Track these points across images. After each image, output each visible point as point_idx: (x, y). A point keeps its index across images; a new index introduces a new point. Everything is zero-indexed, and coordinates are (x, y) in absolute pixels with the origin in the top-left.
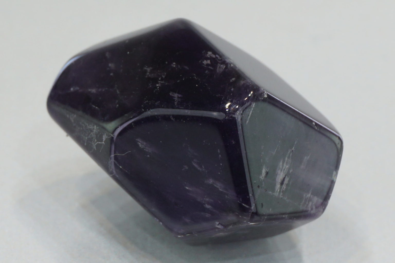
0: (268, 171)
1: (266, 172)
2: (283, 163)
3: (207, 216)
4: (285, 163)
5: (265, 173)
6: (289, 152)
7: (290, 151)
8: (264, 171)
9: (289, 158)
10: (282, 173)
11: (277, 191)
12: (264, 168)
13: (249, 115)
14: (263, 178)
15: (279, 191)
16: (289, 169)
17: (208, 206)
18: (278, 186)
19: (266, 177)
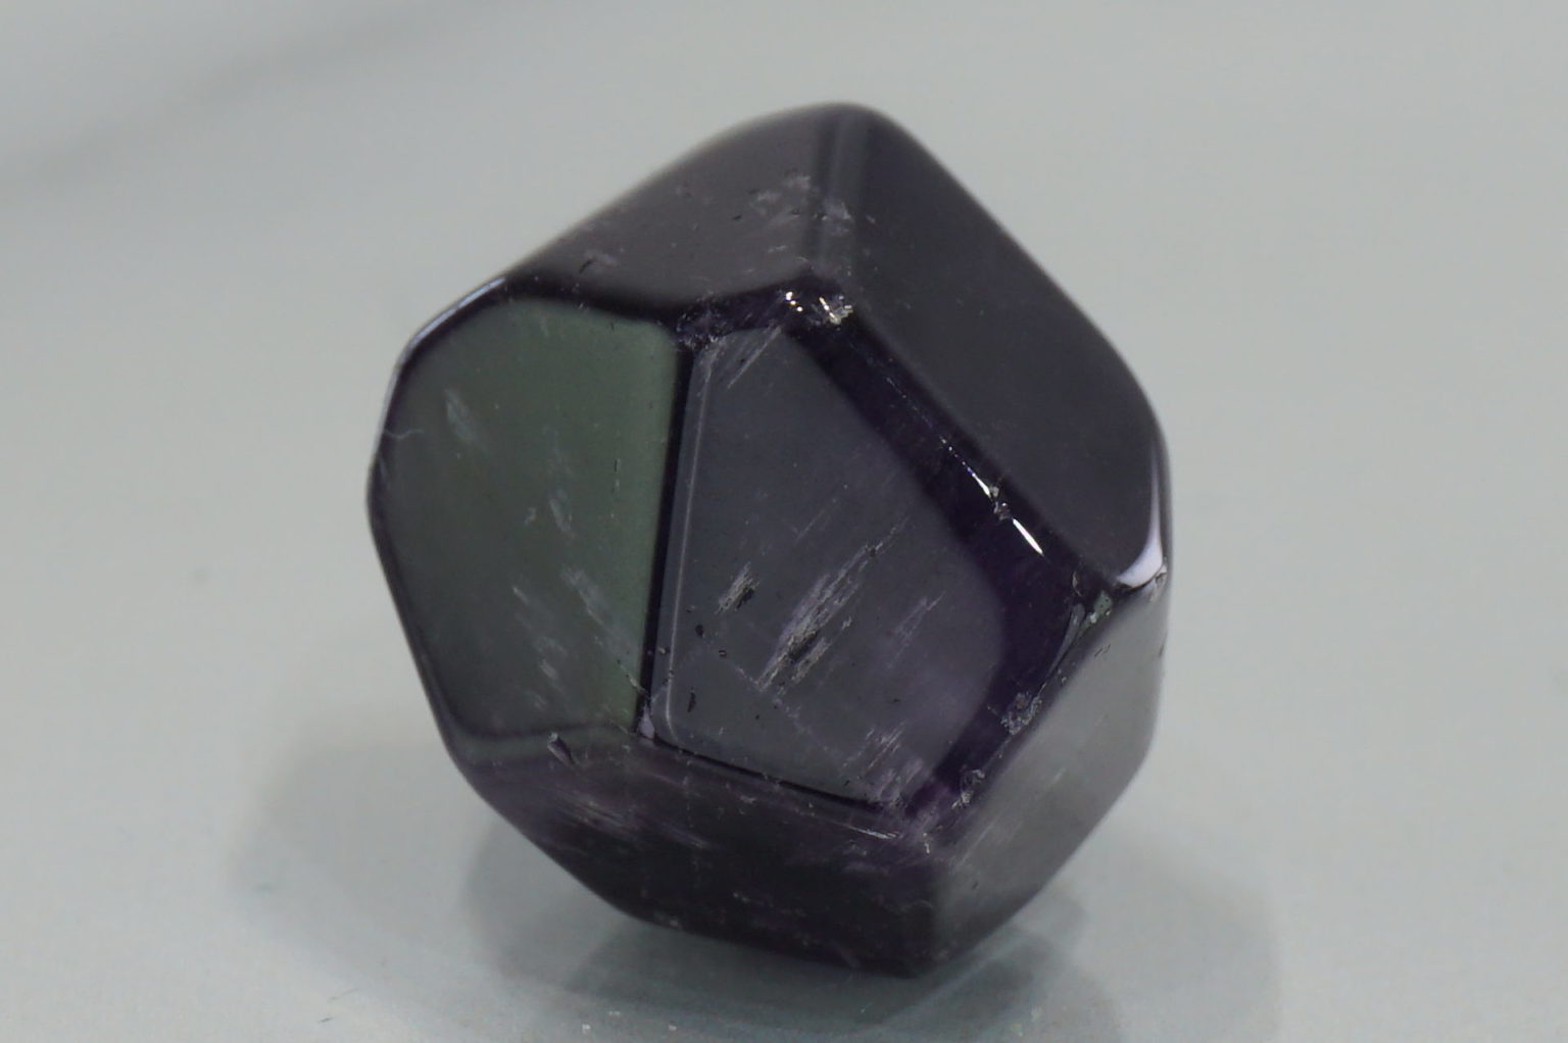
0: (753, 587)
1: (744, 590)
2: (827, 585)
3: (537, 705)
4: (832, 587)
5: (741, 591)
6: (858, 556)
7: (864, 552)
8: (739, 584)
9: (852, 572)
10: (808, 620)
11: (768, 675)
12: (743, 575)
13: (743, 361)
14: (727, 605)
15: (774, 675)
16: (842, 614)
17: (549, 671)
18: (777, 661)
19: (739, 606)
